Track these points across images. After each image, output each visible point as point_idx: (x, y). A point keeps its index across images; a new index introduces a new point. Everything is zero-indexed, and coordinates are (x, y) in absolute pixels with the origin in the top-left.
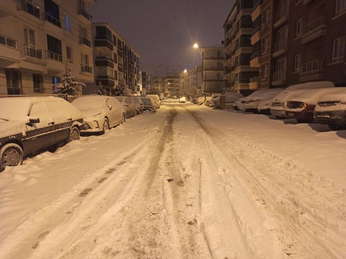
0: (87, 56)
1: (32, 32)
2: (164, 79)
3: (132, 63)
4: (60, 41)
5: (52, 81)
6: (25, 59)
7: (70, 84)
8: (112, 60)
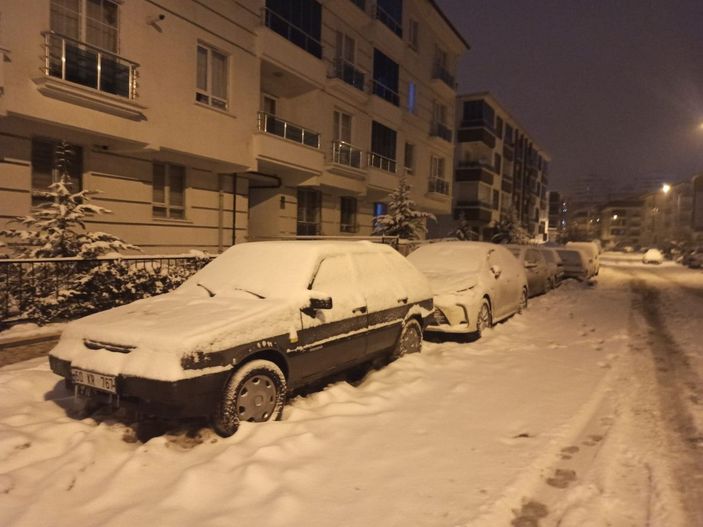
0: (441, 161)
1: (347, 118)
3: (532, 172)
4: (395, 133)
5: (372, 211)
6: (329, 168)
7: (406, 217)
8: (489, 167)
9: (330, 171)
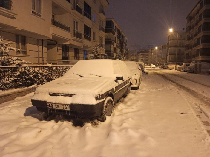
0: (102, 38)
1: (77, 23)
2: (138, 53)
3: (123, 43)
4: (90, 29)
5: (83, 53)
6: (73, 39)
7: (98, 54)
8: (113, 40)
9: (73, 40)
